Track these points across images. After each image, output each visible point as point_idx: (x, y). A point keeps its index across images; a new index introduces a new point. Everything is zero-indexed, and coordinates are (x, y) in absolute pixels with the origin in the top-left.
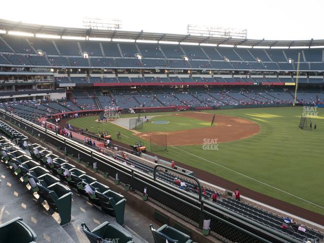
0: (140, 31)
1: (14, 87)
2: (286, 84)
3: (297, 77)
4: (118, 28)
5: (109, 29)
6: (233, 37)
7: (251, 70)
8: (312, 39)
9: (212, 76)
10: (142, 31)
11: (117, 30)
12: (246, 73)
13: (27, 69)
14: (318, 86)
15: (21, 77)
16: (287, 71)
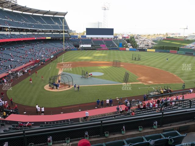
2: (47, 38)
3: (64, 34)
6: (12, 2)
7: (29, 29)
8: (50, 11)
9: (10, 33)
12: (22, 30)
14: (59, 39)
16: (44, 30)
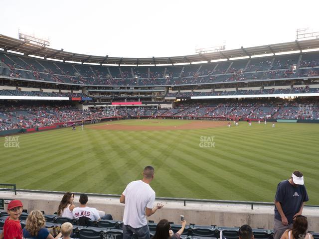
0: (240, 48)
1: (139, 99)
4: (224, 49)
5: (216, 51)
10: (242, 47)
11: (223, 50)
13: (149, 88)
15: (144, 93)
